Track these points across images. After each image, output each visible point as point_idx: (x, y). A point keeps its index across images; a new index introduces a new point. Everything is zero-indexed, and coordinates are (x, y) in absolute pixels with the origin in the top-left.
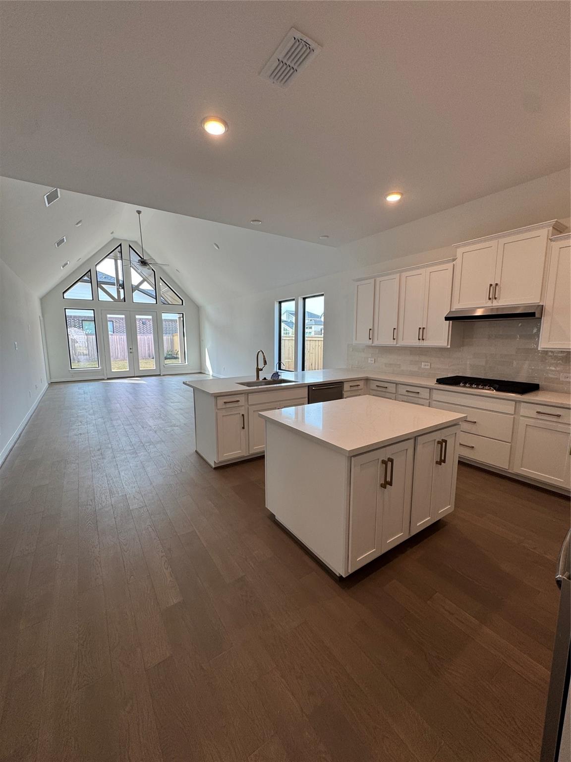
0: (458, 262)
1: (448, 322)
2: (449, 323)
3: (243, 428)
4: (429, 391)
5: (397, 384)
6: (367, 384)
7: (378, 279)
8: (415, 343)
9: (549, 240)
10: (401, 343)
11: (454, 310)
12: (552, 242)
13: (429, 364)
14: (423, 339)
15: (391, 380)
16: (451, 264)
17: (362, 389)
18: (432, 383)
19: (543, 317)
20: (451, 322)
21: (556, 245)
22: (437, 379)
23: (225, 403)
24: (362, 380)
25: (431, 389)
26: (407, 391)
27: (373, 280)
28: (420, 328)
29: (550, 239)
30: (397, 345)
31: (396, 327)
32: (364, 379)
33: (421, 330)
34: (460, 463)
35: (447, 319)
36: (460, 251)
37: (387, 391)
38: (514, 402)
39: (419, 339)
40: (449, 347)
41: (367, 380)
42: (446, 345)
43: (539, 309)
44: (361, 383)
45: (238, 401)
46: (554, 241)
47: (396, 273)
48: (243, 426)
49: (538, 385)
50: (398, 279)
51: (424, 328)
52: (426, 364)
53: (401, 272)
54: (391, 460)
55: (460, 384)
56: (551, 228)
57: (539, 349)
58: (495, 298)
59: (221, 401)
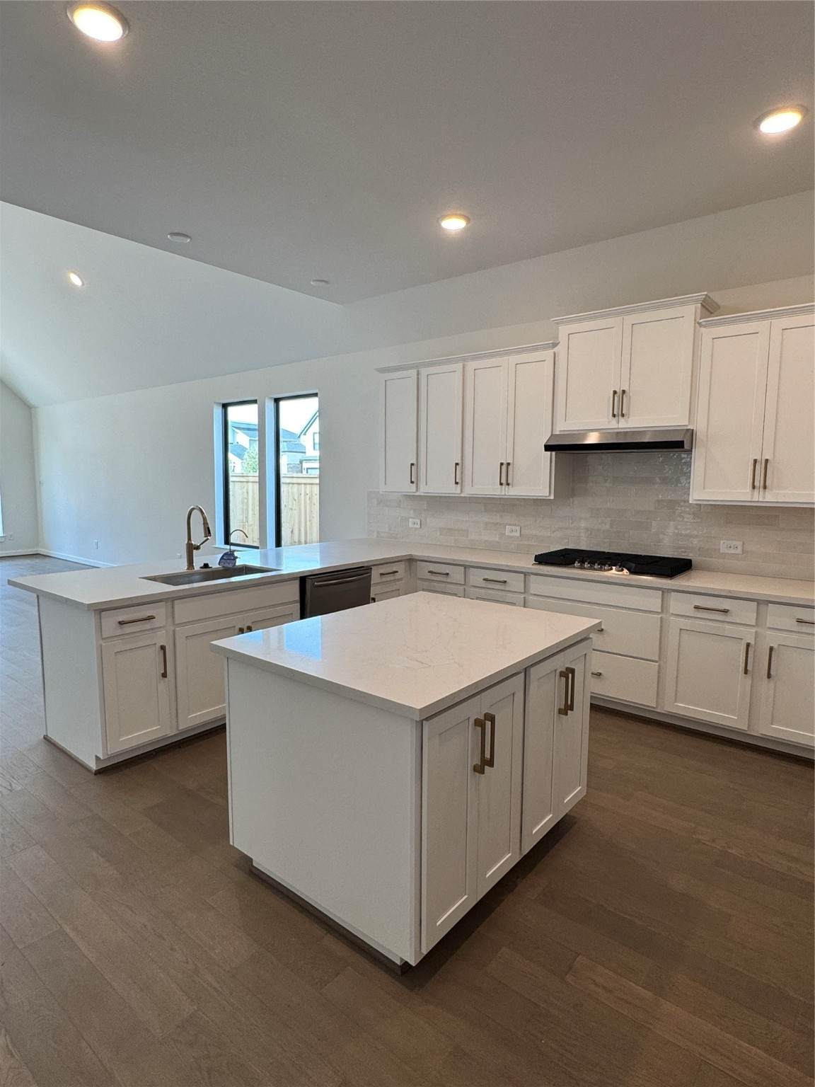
0: (561, 349)
1: (549, 453)
2: (551, 455)
3: (164, 675)
4: (523, 578)
5: (466, 567)
6: (410, 570)
7: (424, 372)
8: (494, 490)
9: (697, 325)
10: (469, 491)
11: (558, 433)
12: (702, 329)
13: (518, 528)
14: (508, 484)
15: (454, 560)
16: (551, 352)
17: (401, 579)
18: (528, 563)
19: (693, 450)
20: (554, 453)
21: (708, 333)
22: (536, 556)
23: (121, 623)
24: (401, 561)
25: (525, 574)
26: (484, 580)
27: (414, 372)
28: (502, 464)
29: (699, 324)
30: (462, 495)
31: (459, 462)
32: (405, 560)
33: (504, 468)
34: (594, 707)
35: (548, 448)
36: (564, 331)
37: (449, 581)
38: (660, 592)
39: (501, 484)
40: (552, 497)
41: (410, 561)
42: (548, 495)
43: (689, 434)
44: (400, 568)
45: (151, 618)
46: (705, 327)
47: (456, 361)
48: (163, 671)
49: (690, 561)
50: (459, 375)
51: (508, 464)
52: (514, 528)
53: (464, 360)
54: (491, 718)
55: (574, 563)
56: (700, 305)
57: (690, 502)
58: (623, 415)
59: (110, 621)
